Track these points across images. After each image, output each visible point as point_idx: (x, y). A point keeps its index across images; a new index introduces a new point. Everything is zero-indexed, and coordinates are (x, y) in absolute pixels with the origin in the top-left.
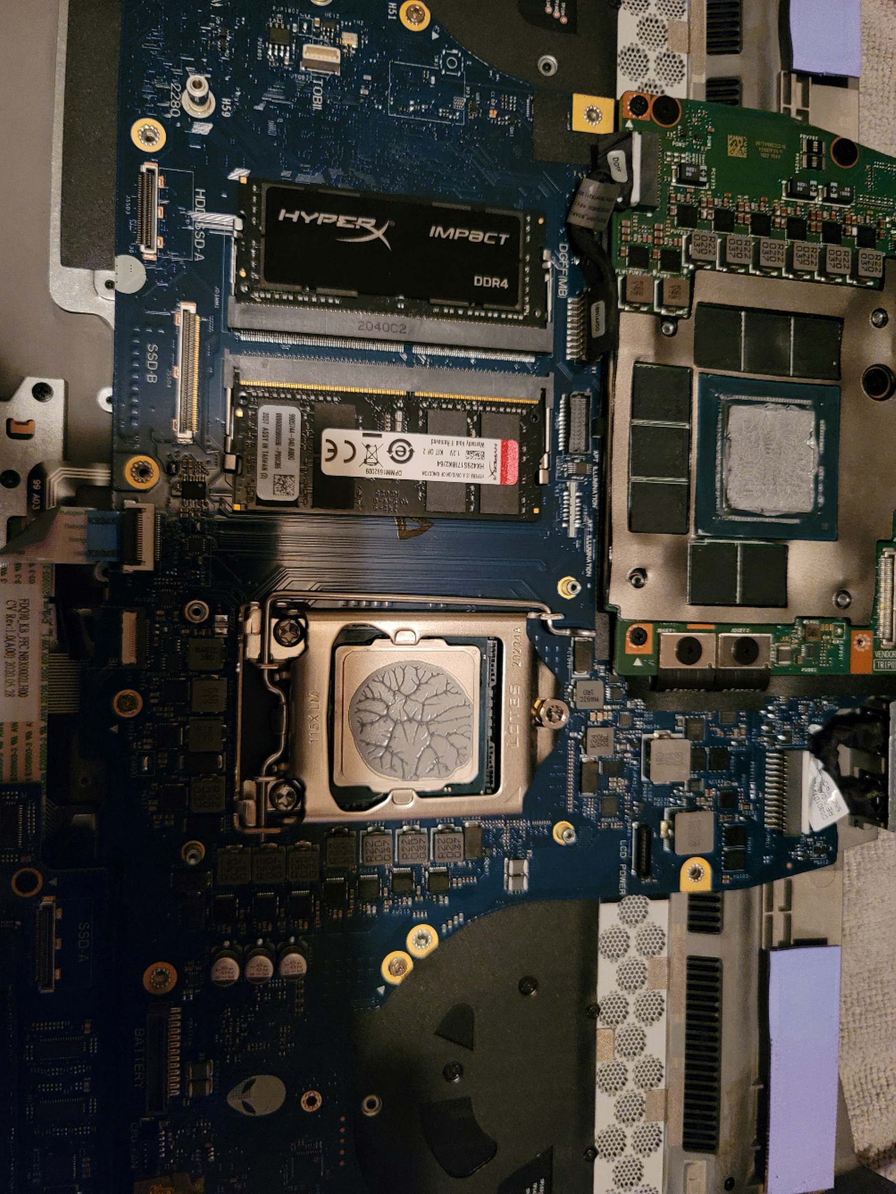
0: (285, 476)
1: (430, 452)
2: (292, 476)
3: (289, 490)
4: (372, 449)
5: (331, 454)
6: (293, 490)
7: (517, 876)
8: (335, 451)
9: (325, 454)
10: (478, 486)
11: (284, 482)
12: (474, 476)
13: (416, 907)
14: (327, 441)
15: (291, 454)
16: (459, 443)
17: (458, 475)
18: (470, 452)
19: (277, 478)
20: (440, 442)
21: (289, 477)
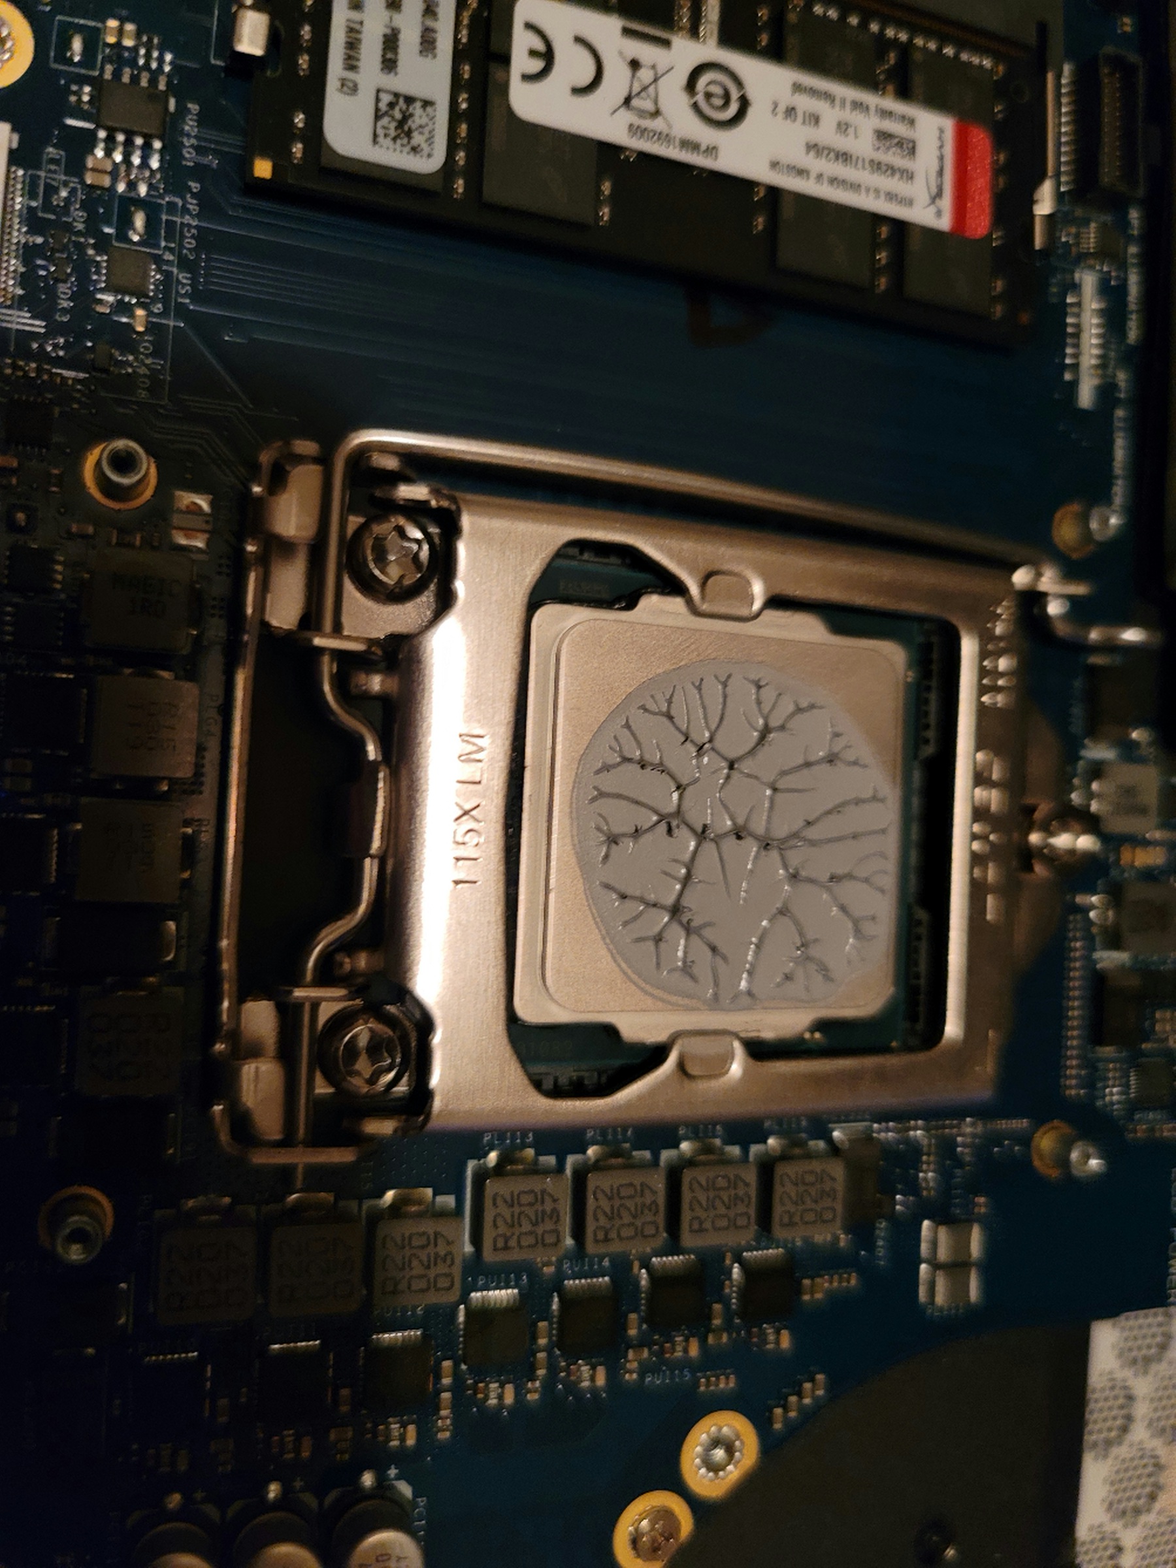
0: (410, 100)
1: (791, 112)
2: (427, 104)
3: (417, 139)
4: (645, 75)
5: (537, 65)
6: (430, 140)
7: (957, 1267)
8: (548, 56)
9: (521, 62)
10: (900, 227)
11: (406, 117)
12: (891, 196)
13: (711, 1362)
14: (529, 26)
15: (428, 43)
16: (857, 105)
17: (855, 187)
18: (883, 136)
19: (386, 99)
20: (813, 92)
21: (418, 104)
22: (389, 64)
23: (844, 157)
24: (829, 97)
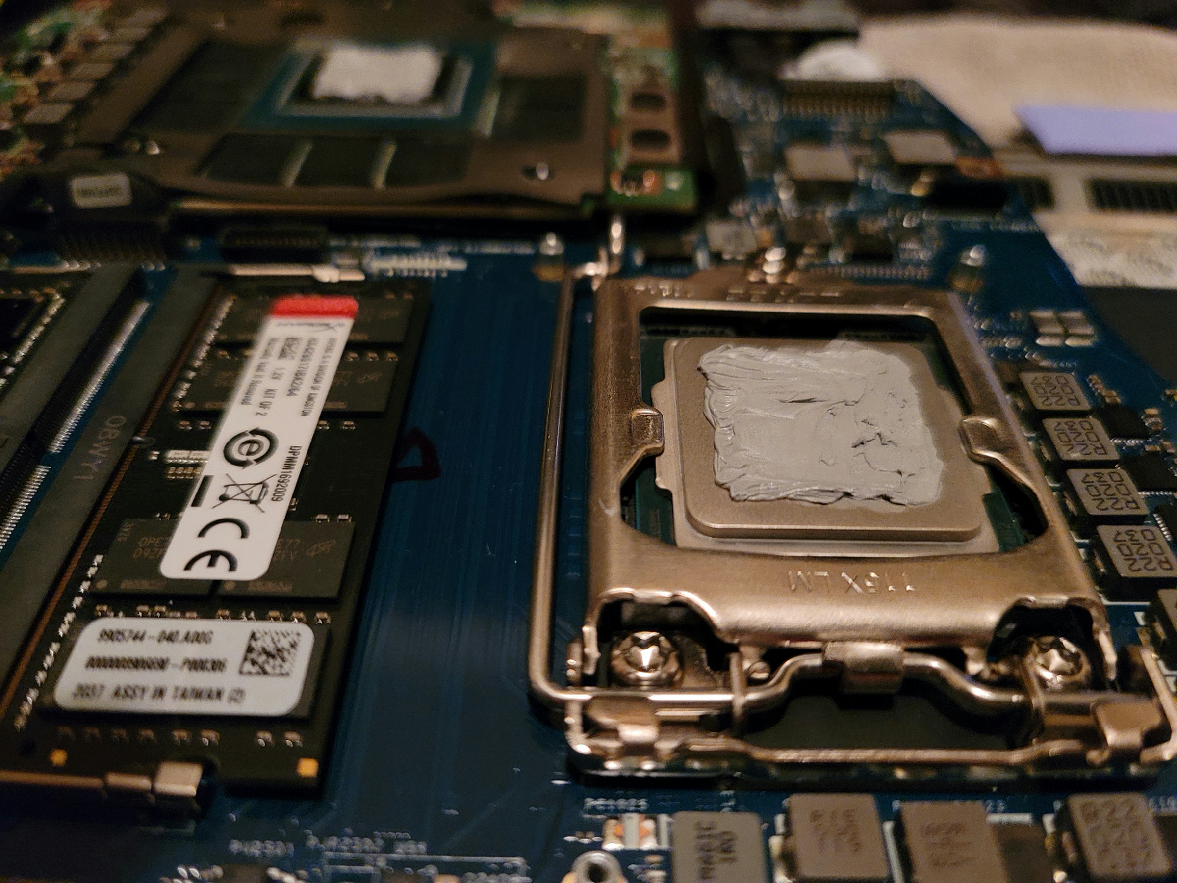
0: (250, 649)
1: (264, 405)
2: (253, 636)
3: (284, 643)
4: (232, 492)
6: (287, 635)
8: (214, 556)
9: (220, 571)
11: (265, 651)
12: (328, 351)
14: (188, 567)
16: (260, 368)
17: (321, 369)
18: (283, 354)
19: (248, 666)
20: (249, 393)
21: (253, 644)
22: (218, 665)
23: (298, 376)
24: (252, 385)
